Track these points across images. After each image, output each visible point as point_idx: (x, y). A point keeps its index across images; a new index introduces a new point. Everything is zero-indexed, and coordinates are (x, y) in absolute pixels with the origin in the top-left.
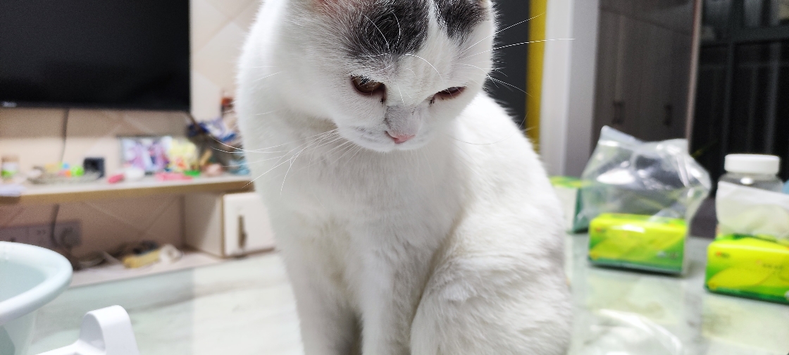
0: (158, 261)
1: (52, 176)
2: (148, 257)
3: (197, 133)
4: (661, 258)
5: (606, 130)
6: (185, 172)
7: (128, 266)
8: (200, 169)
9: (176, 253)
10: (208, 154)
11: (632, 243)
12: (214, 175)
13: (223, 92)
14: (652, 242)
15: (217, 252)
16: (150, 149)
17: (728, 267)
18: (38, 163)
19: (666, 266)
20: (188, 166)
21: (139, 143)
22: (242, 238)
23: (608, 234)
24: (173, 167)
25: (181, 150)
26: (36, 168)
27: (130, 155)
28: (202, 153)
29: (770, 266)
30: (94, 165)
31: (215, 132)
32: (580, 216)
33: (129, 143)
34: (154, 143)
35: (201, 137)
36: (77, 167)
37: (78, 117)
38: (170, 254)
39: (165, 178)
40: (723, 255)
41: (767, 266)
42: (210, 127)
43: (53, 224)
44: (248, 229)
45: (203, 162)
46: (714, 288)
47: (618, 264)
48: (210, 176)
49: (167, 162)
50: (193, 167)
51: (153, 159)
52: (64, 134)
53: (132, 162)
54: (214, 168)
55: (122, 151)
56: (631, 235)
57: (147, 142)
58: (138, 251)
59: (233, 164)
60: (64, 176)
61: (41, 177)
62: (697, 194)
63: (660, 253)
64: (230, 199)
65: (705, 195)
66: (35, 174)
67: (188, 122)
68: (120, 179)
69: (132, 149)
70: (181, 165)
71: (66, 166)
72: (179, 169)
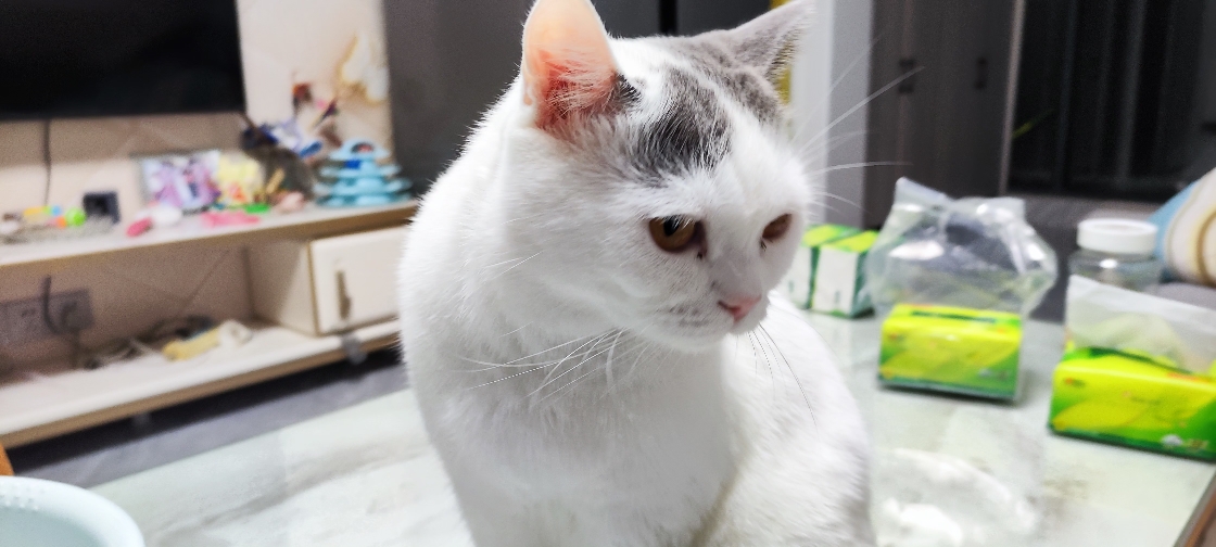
0: (217, 345)
1: (36, 228)
2: (202, 340)
3: (259, 143)
4: (984, 377)
5: (903, 185)
6: (246, 206)
7: (173, 358)
8: (268, 201)
9: (244, 332)
10: (279, 176)
11: (943, 357)
12: (293, 211)
13: (294, 74)
14: (970, 355)
15: (308, 326)
16: (186, 172)
17: (1082, 400)
18: (10, 208)
19: (992, 388)
20: (249, 198)
21: (169, 164)
22: (345, 305)
23: (908, 344)
24: (226, 199)
25: (238, 172)
26: (8, 217)
27: (155, 185)
28: (269, 175)
29: (1142, 401)
30: (101, 205)
31: (288, 142)
32: (862, 294)
33: (152, 166)
34: (192, 162)
35: (266, 149)
36: (74, 210)
37: (65, 132)
38: (234, 333)
39: (216, 221)
40: (1075, 383)
41: (1136, 399)
42: (277, 133)
43: (46, 298)
44: (353, 291)
45: (271, 188)
46: (1062, 429)
47: (922, 386)
48: (286, 212)
49: (216, 194)
50: (257, 199)
51: (194, 188)
52: (47, 159)
53: (158, 196)
54: (293, 199)
55: (141, 180)
56: (940, 343)
57: (181, 162)
58: (185, 333)
59: (320, 189)
60: (52, 228)
61: (19, 232)
62: (1037, 284)
63: (983, 371)
64: (322, 248)
65: (1049, 284)
66: (9, 228)
67: (243, 126)
68: (145, 227)
69: (157, 174)
70: (239, 196)
71: (57, 211)
72: (237, 203)
